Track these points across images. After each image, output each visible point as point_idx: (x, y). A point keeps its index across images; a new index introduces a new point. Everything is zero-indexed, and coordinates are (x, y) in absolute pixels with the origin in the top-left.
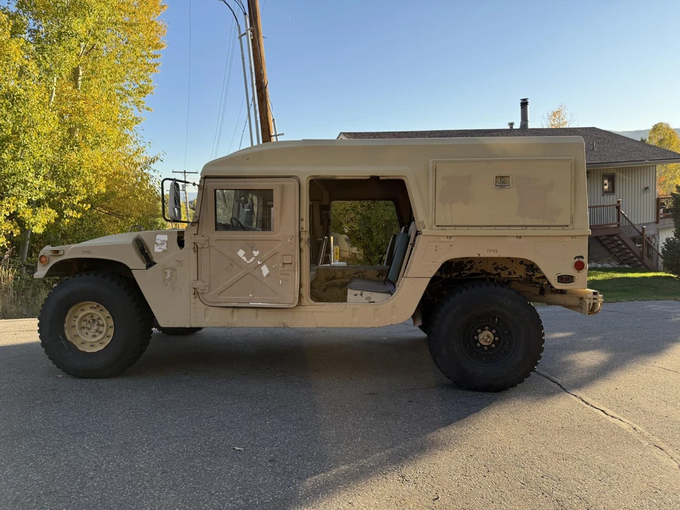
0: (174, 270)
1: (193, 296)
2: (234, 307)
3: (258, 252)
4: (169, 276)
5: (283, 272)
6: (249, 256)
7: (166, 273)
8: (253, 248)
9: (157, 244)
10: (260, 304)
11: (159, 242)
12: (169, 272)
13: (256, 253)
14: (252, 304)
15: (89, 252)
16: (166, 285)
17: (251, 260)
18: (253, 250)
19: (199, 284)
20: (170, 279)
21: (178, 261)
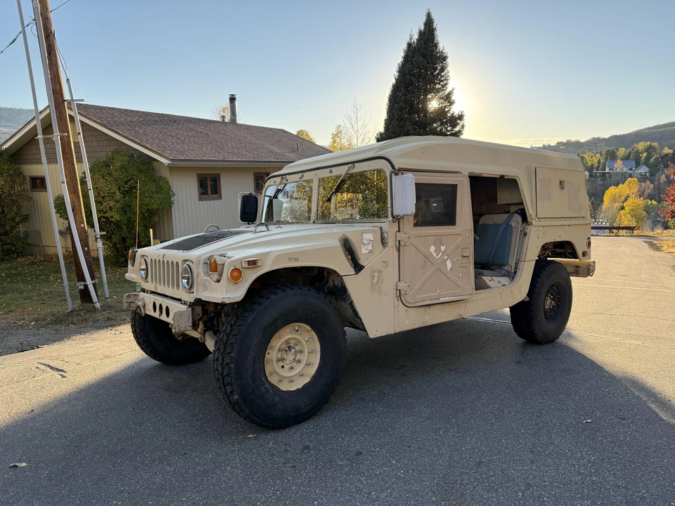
0: (380, 272)
1: (396, 299)
2: (426, 305)
3: (444, 247)
4: (376, 280)
5: (463, 265)
6: (438, 251)
7: (374, 276)
8: (441, 244)
9: (364, 244)
10: (447, 299)
11: (365, 242)
12: (376, 274)
13: (443, 248)
14: (442, 300)
15: (296, 260)
16: (374, 290)
17: (440, 255)
18: (441, 245)
19: (402, 285)
20: (378, 282)
21: (384, 262)
